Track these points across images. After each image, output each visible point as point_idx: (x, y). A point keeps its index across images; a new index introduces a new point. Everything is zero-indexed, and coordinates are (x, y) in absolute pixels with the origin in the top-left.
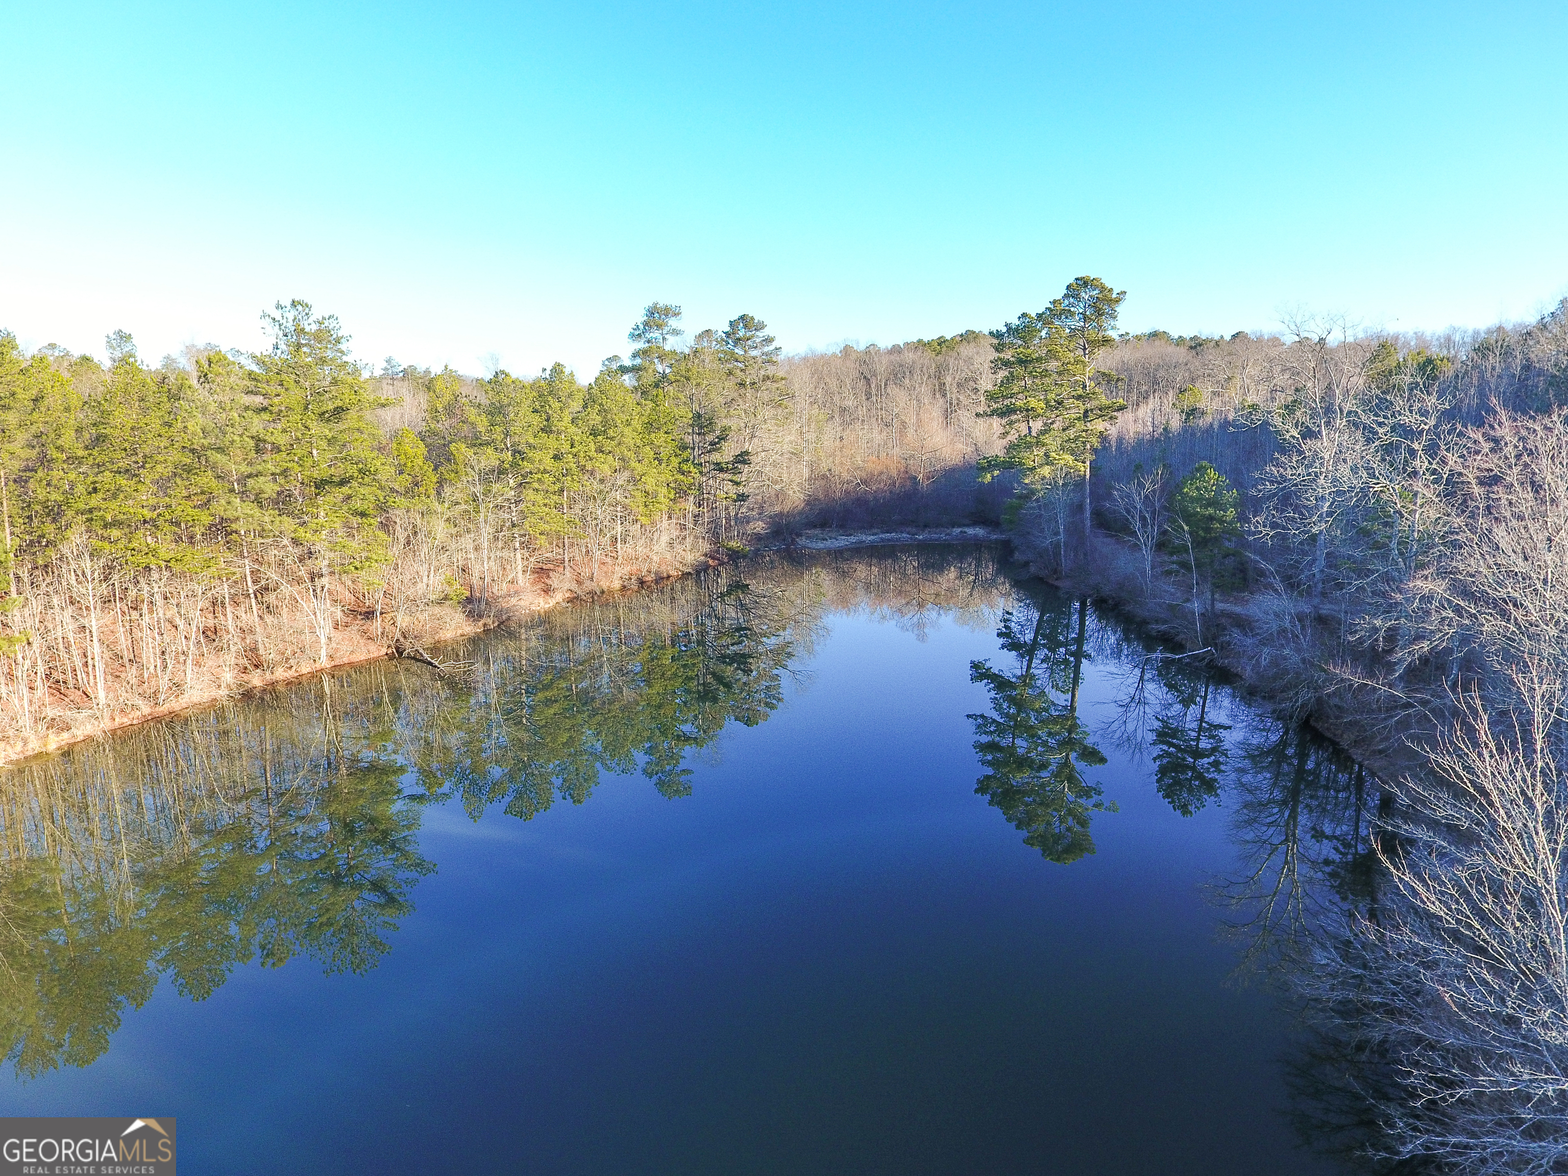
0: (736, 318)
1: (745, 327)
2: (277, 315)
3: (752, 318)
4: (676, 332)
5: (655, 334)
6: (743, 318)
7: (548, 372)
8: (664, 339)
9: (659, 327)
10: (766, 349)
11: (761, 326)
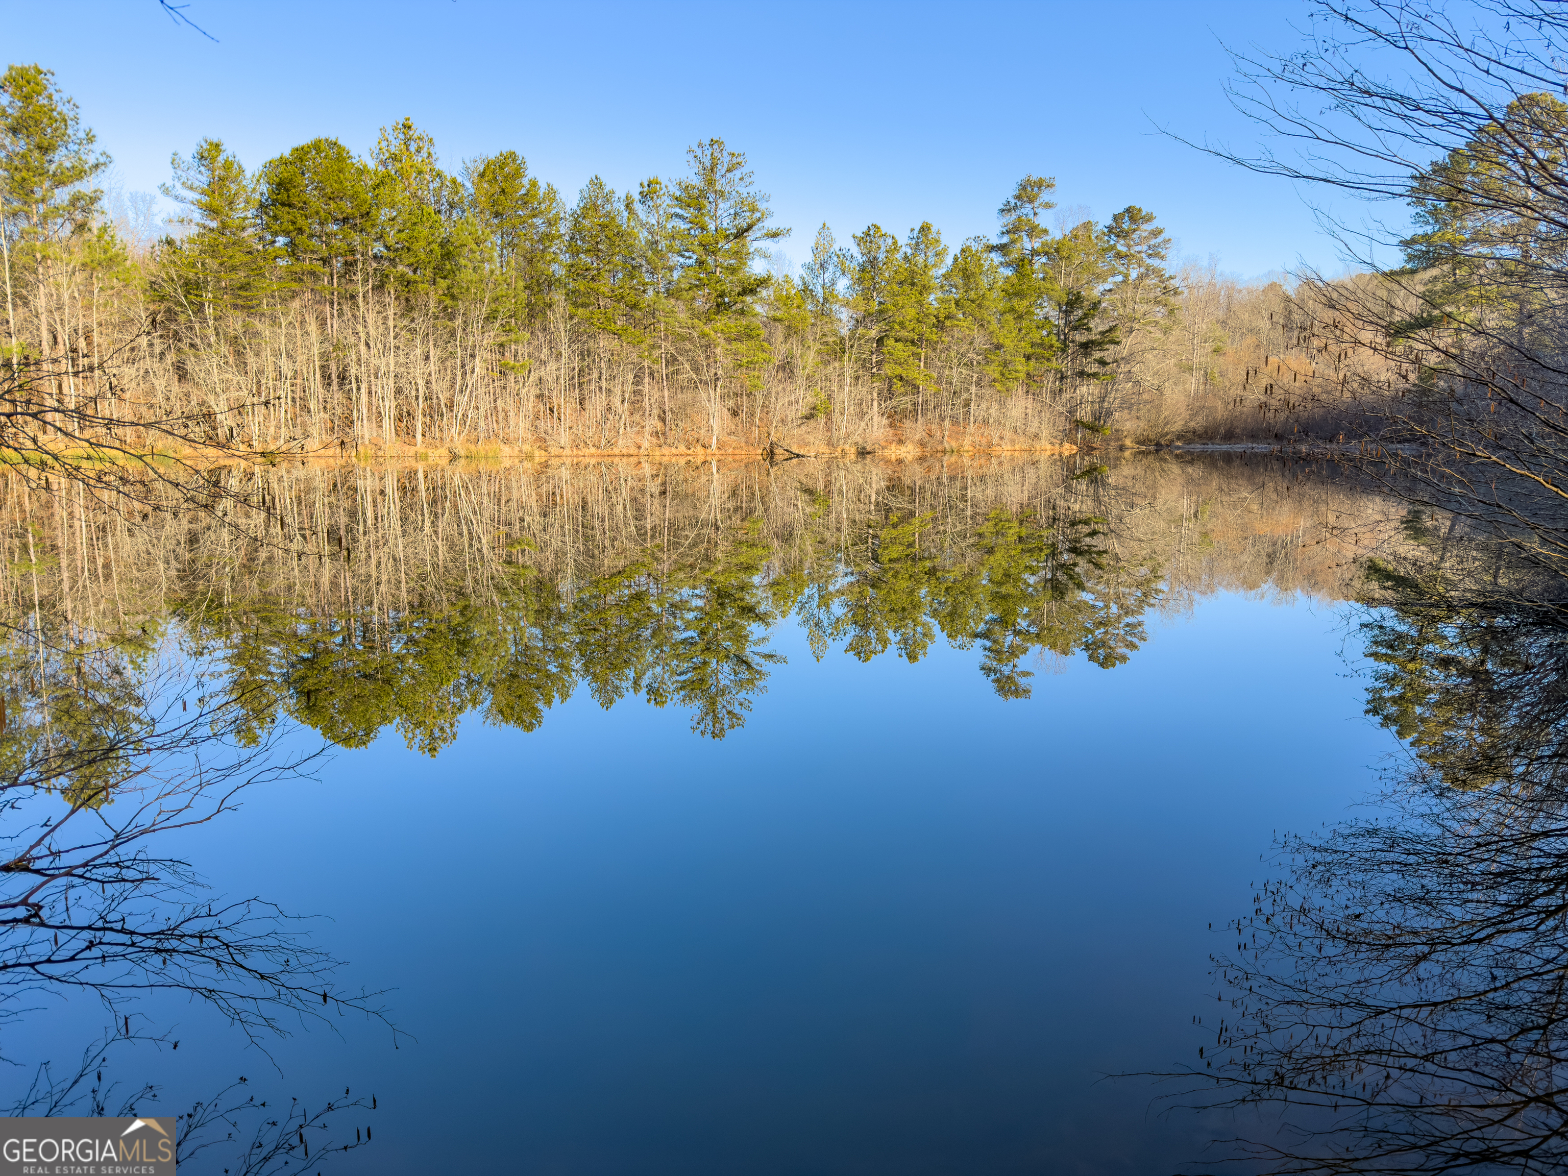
0: (1121, 211)
1: (1131, 218)
2: (699, 153)
3: (1140, 210)
4: (1048, 206)
5: (1027, 209)
6: (1128, 210)
7: (916, 232)
8: (1035, 214)
9: (1031, 201)
10: (1152, 242)
11: (1149, 218)
